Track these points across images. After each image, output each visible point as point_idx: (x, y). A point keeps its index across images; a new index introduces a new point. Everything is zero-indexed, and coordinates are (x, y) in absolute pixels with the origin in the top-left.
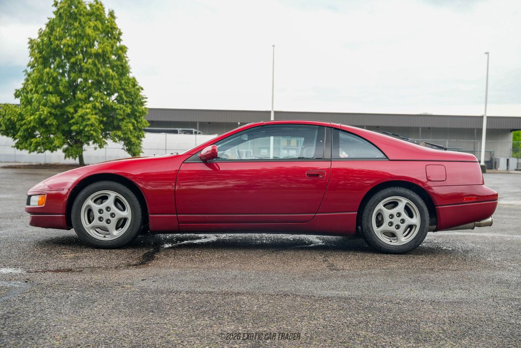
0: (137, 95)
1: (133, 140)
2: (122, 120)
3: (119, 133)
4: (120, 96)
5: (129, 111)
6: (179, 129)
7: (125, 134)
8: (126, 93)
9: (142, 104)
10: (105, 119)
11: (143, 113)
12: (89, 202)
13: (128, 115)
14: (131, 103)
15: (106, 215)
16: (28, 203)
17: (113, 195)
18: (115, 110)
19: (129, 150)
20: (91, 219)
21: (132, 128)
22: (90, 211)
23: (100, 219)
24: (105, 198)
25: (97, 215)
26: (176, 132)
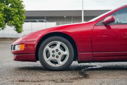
0: (20, 4)
1: (19, 25)
2: (14, 16)
3: (13, 22)
4: (13, 5)
5: (17, 11)
6: (37, 20)
7: (16, 22)
8: (16, 3)
9: (23, 8)
10: (6, 15)
11: (23, 12)
12: (47, 47)
13: (16, 13)
14: (18, 8)
15: (56, 54)
16: (14, 49)
17: (59, 43)
18: (10, 11)
19: (17, 30)
20: (48, 56)
21: (18, 19)
22: (47, 52)
23: (53, 56)
24: (55, 45)
25: (51, 54)
26: (36, 21)
